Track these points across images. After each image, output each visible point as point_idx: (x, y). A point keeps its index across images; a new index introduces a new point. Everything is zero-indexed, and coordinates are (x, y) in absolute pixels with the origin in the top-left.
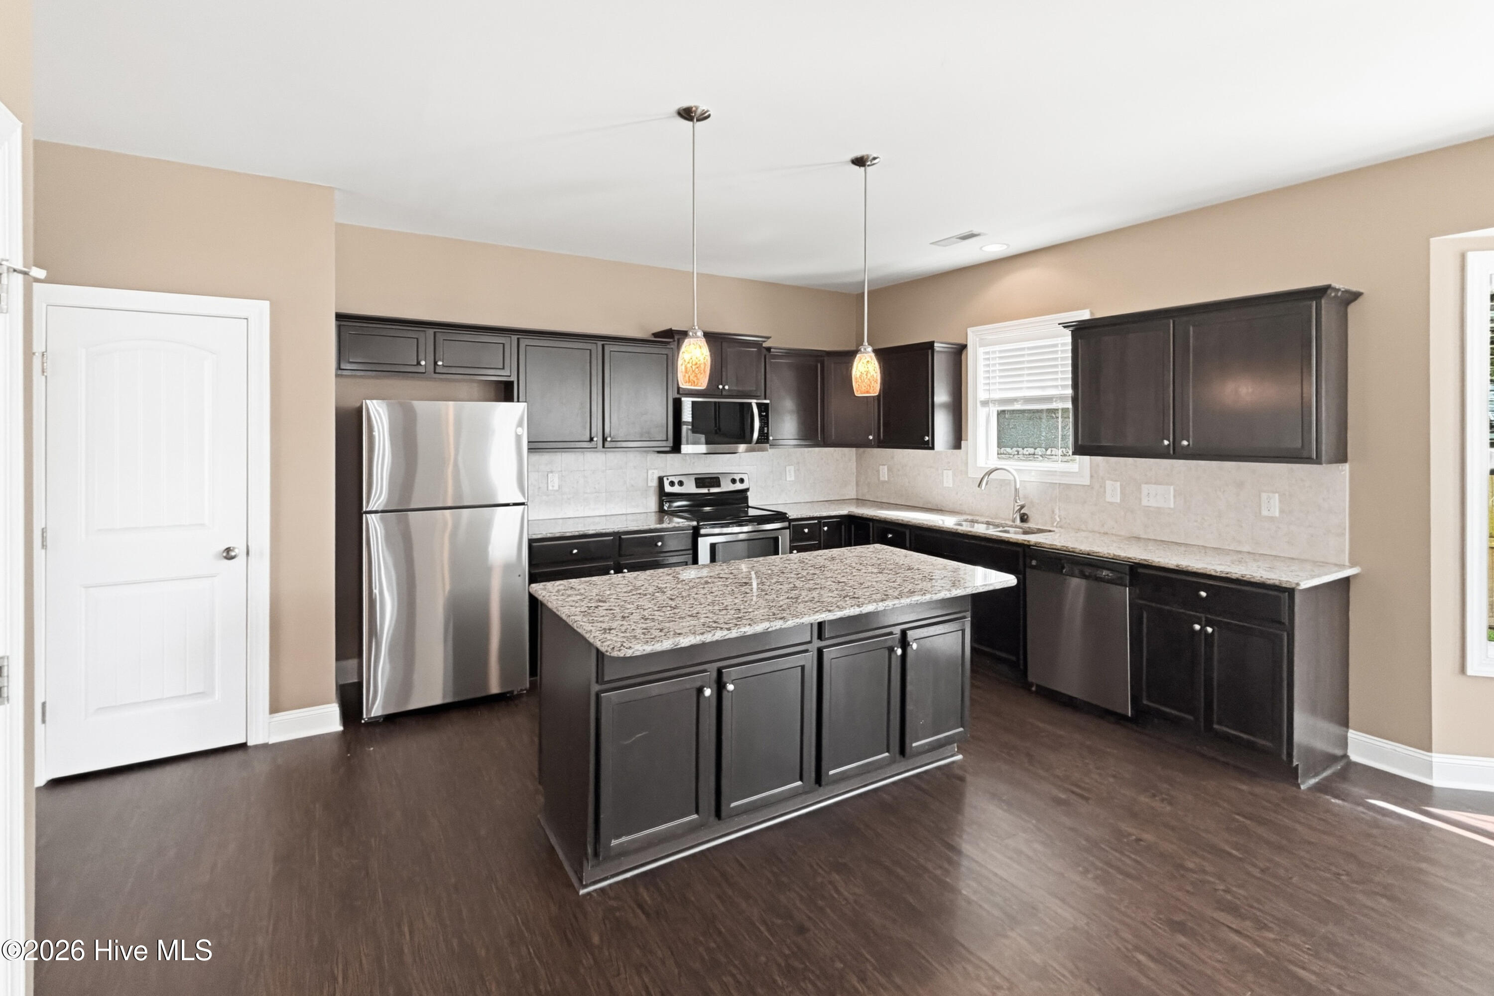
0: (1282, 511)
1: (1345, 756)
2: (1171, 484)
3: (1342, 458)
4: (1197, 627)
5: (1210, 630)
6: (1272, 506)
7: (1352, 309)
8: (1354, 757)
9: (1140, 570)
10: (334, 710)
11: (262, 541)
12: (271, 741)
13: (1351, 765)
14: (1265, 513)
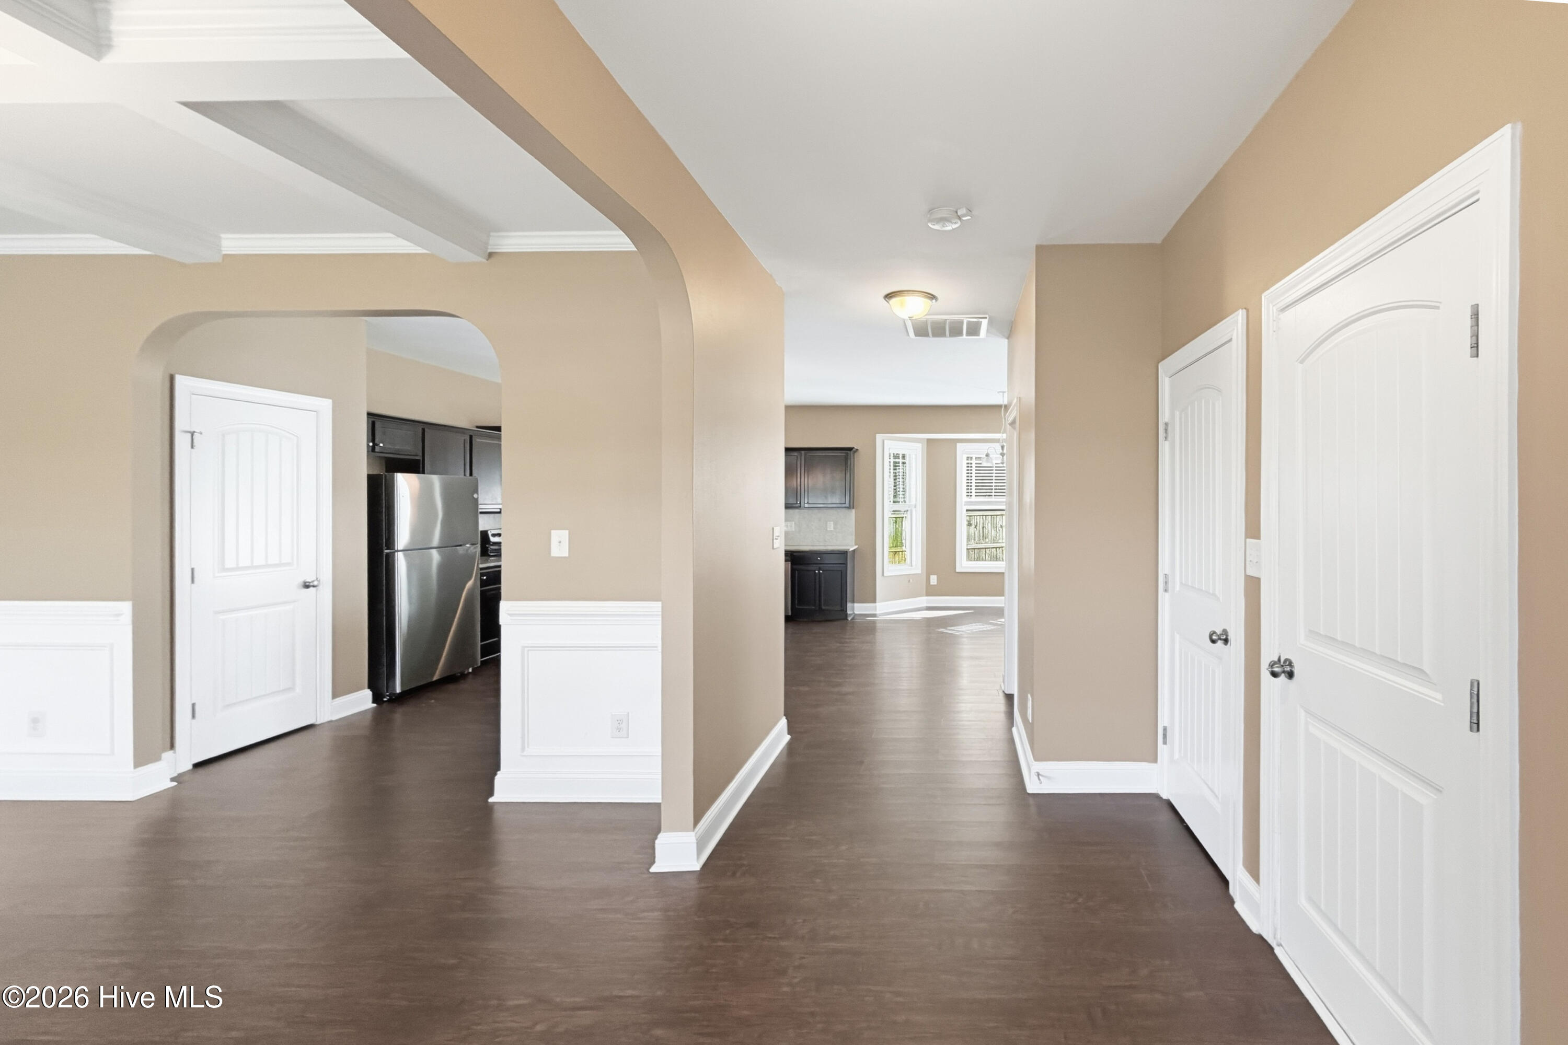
0: (834, 528)
1: (854, 613)
2: (793, 521)
3: (853, 508)
4: (817, 572)
5: (821, 572)
6: (831, 526)
7: (856, 454)
8: (856, 612)
9: (795, 554)
10: (368, 694)
11: (326, 576)
12: (334, 719)
13: (856, 615)
14: (828, 529)
